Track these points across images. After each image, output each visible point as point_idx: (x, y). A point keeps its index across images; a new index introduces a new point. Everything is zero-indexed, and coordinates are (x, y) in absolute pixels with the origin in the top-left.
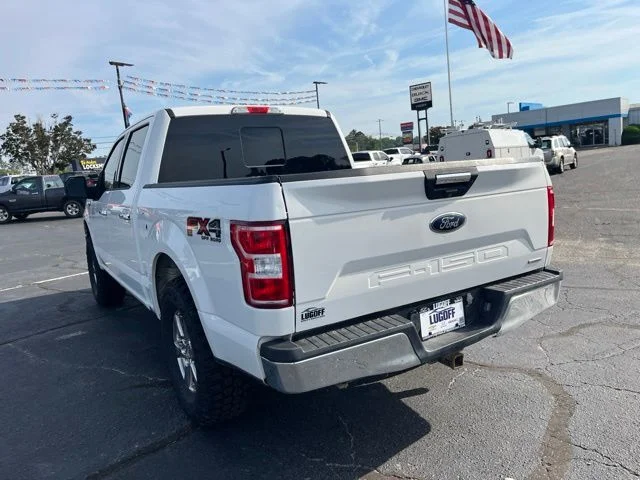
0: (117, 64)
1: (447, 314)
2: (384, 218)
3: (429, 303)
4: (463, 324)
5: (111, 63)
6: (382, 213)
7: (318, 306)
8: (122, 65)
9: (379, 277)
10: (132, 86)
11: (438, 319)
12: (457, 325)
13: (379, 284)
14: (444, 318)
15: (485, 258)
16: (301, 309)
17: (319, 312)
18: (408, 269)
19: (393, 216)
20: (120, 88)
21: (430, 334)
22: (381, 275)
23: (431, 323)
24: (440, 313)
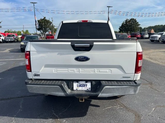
0: (109, 7)
1: (84, 86)
2: (58, 54)
3: (77, 81)
4: (90, 90)
5: (107, 7)
6: (57, 53)
7: (38, 73)
8: (110, 7)
9: (57, 70)
10: (111, 12)
11: (80, 86)
12: (87, 89)
13: (57, 72)
14: (82, 86)
15: (100, 72)
16: (33, 73)
17: (38, 75)
18: (67, 70)
19: (61, 54)
20: (108, 13)
21: (77, 89)
22: (58, 70)
23: (77, 86)
24: (81, 84)
